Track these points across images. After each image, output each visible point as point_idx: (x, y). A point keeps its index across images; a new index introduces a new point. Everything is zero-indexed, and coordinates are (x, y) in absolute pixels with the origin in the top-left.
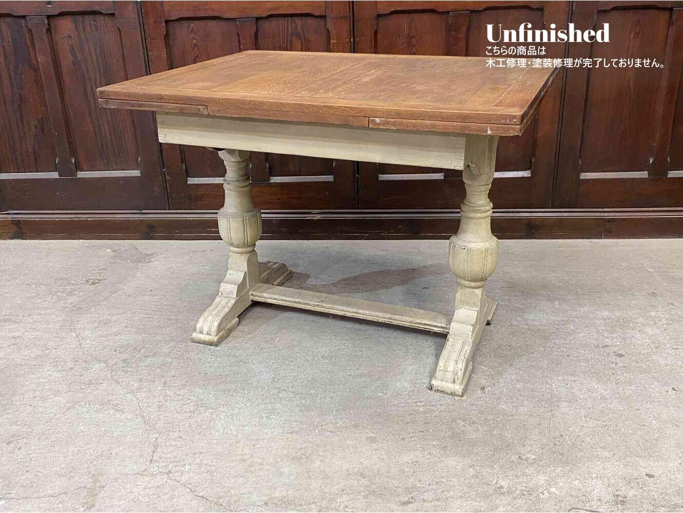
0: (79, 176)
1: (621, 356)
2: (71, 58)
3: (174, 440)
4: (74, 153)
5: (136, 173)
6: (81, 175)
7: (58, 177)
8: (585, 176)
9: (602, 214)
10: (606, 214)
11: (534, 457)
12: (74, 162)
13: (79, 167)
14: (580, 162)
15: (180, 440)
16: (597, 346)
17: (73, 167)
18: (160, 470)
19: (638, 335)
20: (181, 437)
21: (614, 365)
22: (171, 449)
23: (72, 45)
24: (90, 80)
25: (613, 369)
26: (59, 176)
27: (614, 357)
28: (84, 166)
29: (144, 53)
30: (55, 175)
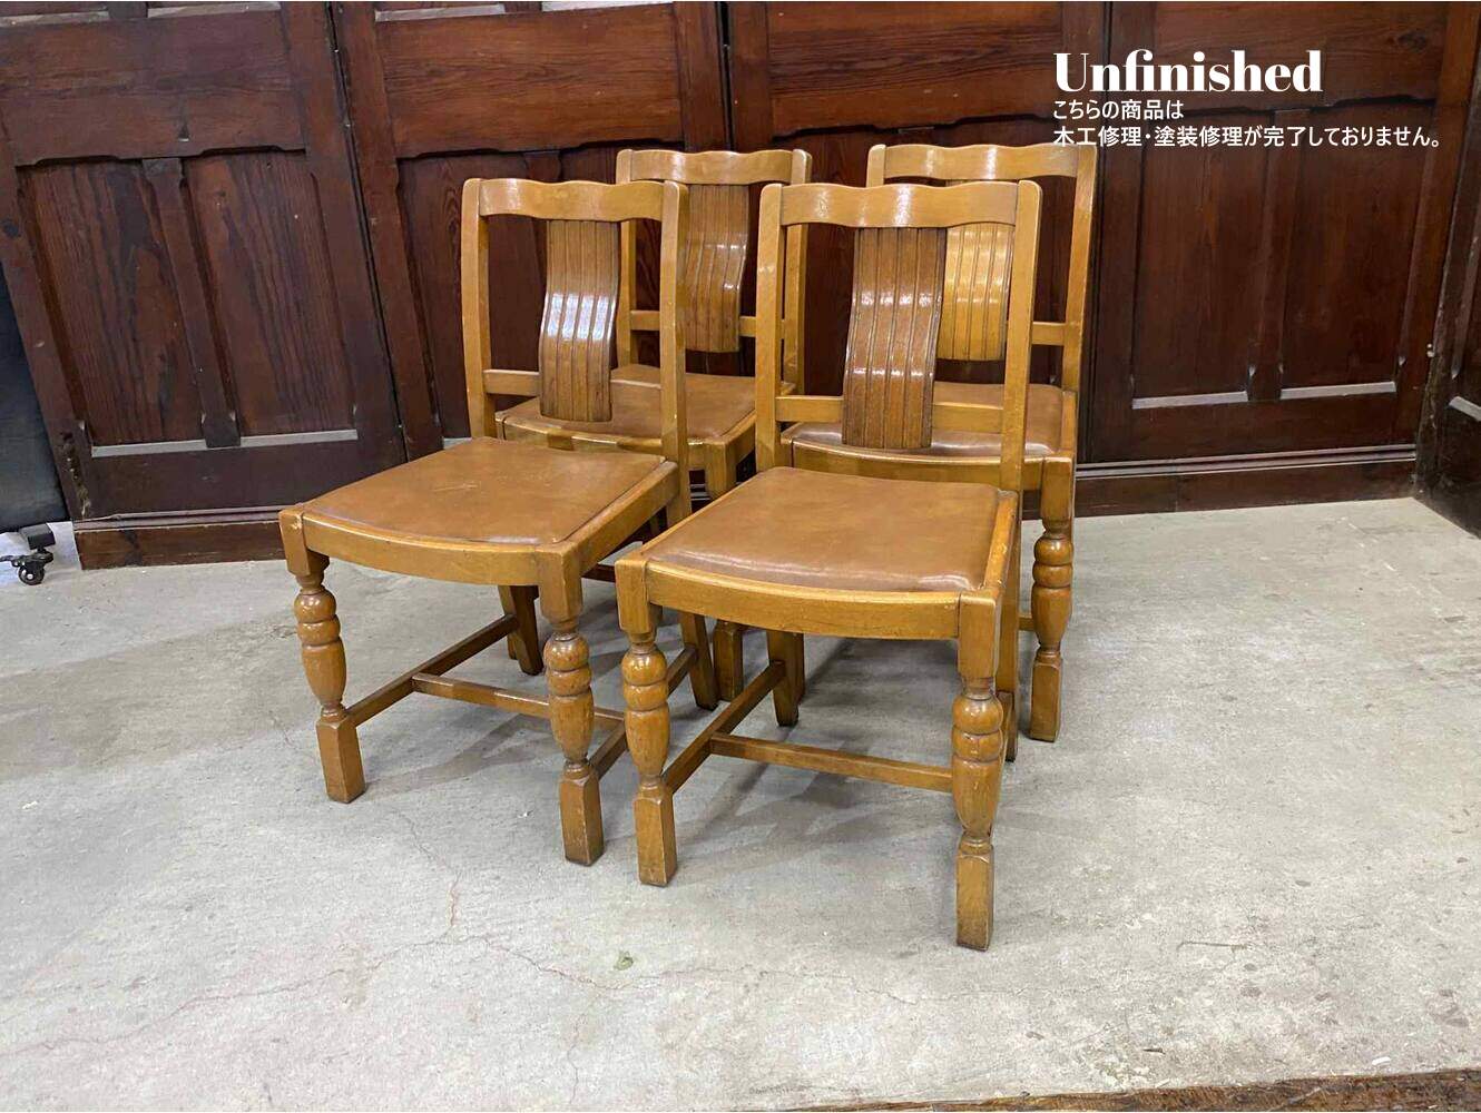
0: (243, 445)
1: (1232, 699)
2: (224, 231)
3: (489, 885)
4: (233, 403)
5: (350, 434)
6: (248, 442)
7: (205, 448)
8: (1141, 404)
9: (1174, 469)
10: (1179, 469)
11: (1110, 867)
12: (234, 419)
13: (243, 428)
14: (1132, 380)
15: (497, 882)
16: (1190, 686)
17: (235, 429)
18: (471, 933)
19: (1257, 665)
20: (498, 878)
21: (1222, 715)
22: (486, 897)
23: (228, 210)
24: (261, 271)
25: (1222, 721)
26: (209, 447)
27: (1222, 702)
28: (253, 424)
29: (360, 217)
30: (200, 445)
